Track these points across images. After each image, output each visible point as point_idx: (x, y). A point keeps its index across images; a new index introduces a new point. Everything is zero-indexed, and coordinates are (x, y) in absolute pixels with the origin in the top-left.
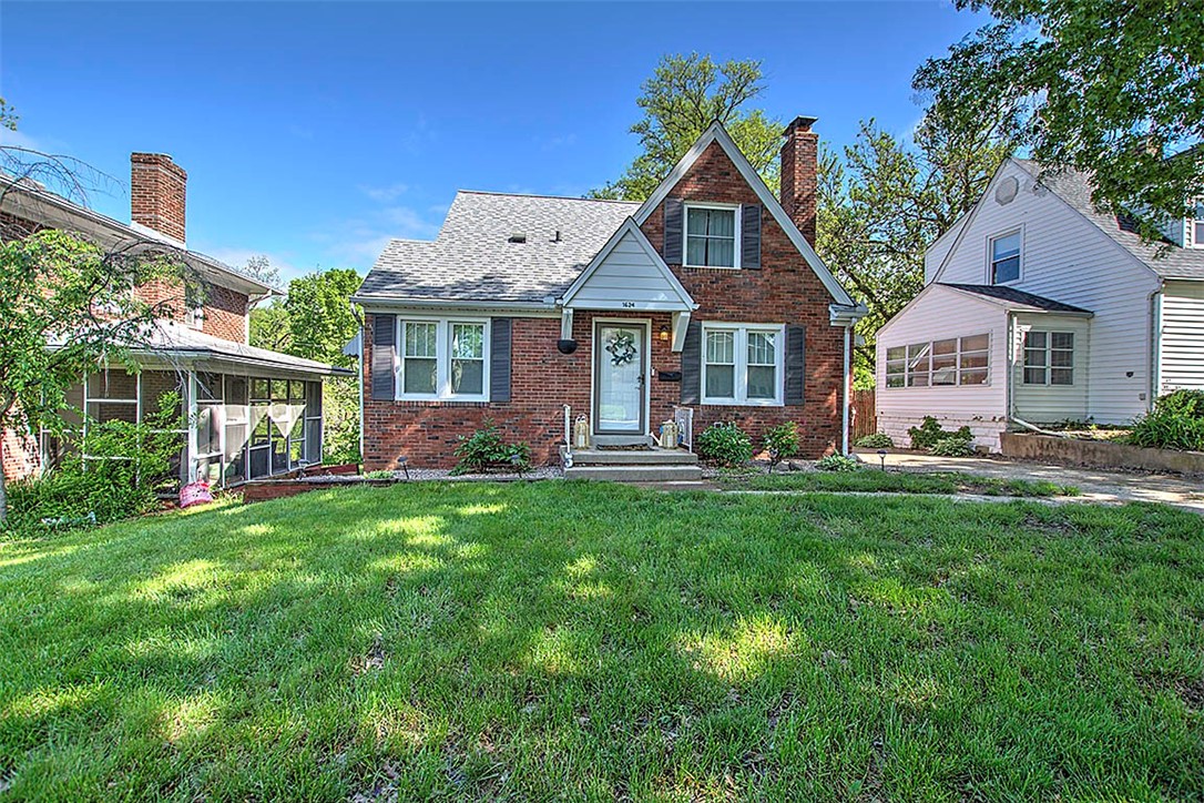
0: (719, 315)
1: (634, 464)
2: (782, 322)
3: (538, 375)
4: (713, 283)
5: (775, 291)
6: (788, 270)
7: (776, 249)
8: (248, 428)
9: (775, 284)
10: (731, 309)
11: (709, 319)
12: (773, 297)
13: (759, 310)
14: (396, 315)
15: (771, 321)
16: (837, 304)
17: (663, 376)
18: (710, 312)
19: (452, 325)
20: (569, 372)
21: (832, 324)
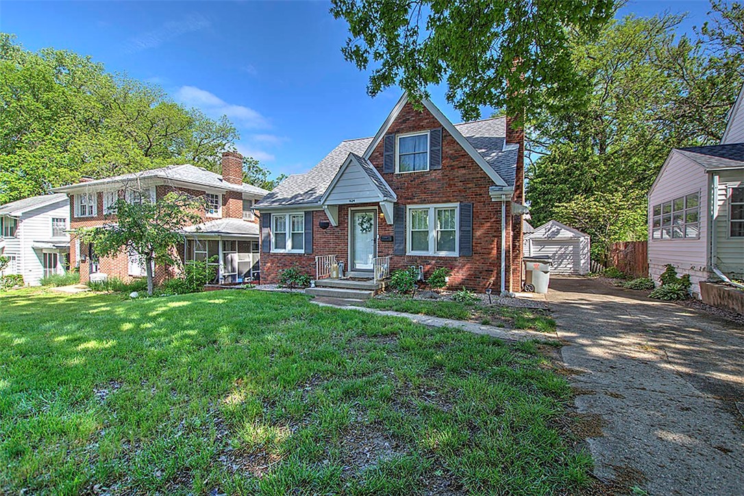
0: (416, 200)
1: (344, 288)
2: (457, 201)
3: (324, 240)
4: (411, 181)
5: (451, 182)
6: (461, 167)
7: (451, 154)
8: (251, 263)
9: (451, 178)
10: (423, 196)
11: (409, 203)
12: (450, 186)
13: (441, 195)
14: (270, 214)
15: (450, 201)
16: (496, 186)
17: (383, 239)
18: (411, 199)
19: (291, 216)
20: (338, 238)
21: (493, 200)
